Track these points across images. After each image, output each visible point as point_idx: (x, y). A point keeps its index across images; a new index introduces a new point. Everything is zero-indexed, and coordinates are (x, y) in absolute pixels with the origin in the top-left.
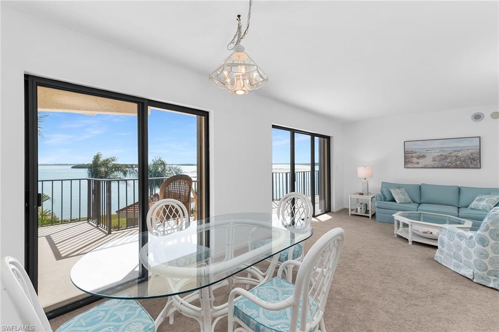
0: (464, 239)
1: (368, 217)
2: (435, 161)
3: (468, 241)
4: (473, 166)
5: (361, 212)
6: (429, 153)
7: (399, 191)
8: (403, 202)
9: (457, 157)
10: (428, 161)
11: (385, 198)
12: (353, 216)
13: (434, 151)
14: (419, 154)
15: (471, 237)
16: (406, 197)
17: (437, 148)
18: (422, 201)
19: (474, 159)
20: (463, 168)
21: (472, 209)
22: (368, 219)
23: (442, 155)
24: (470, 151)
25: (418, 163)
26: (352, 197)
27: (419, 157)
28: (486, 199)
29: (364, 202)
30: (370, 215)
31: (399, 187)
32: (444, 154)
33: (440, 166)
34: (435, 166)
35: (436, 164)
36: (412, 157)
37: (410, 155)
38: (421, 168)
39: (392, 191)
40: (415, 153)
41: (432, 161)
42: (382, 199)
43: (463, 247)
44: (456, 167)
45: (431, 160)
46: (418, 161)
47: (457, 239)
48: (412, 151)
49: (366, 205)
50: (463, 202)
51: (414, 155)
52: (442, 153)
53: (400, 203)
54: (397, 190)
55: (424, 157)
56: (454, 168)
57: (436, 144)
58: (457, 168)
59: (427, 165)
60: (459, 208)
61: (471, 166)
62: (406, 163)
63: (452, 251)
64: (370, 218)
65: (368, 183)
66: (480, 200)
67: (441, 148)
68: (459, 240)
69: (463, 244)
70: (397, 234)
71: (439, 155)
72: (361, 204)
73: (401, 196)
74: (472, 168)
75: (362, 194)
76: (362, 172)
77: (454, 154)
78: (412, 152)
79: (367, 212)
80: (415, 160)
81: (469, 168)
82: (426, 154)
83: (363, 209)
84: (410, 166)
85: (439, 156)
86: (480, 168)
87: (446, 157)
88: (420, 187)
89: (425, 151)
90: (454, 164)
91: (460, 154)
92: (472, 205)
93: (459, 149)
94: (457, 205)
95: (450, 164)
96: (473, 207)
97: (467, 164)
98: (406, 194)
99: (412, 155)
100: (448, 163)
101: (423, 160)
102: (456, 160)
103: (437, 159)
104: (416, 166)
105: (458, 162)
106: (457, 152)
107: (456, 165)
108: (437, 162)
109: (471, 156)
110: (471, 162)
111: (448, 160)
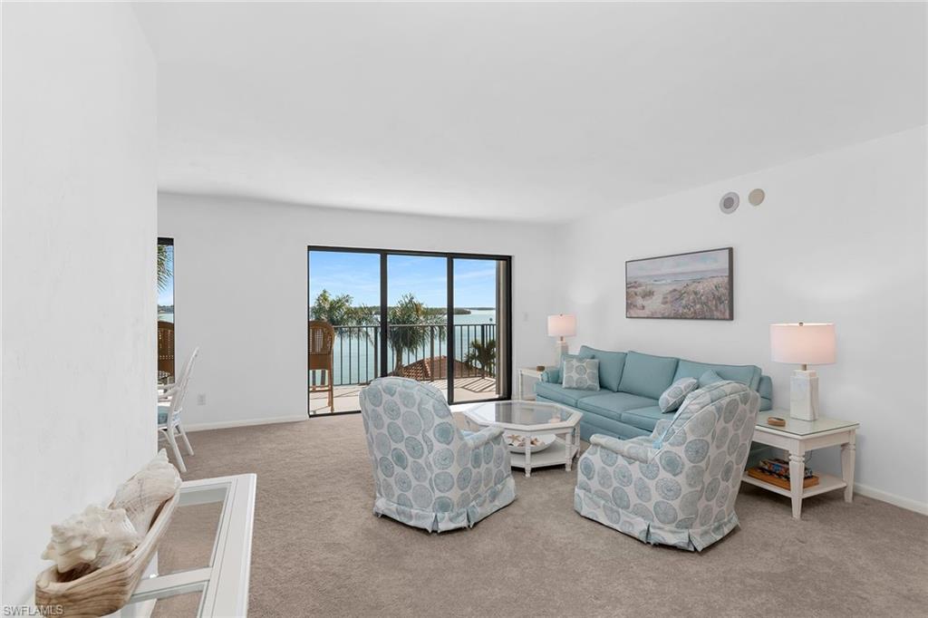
2: (666, 303)
8: (574, 385)
9: (696, 293)
10: (654, 304)
13: (664, 282)
14: (644, 288)
17: (668, 275)
20: (704, 319)
23: (675, 290)
24: (715, 281)
25: (644, 308)
27: (645, 296)
32: (679, 289)
33: (672, 316)
34: (666, 314)
35: (668, 309)
36: (636, 294)
37: (633, 289)
38: (647, 318)
40: (640, 285)
41: (663, 303)
43: (634, 477)
44: (695, 317)
45: (661, 300)
46: (644, 303)
48: (636, 282)
51: (639, 290)
52: (674, 287)
53: (566, 388)
55: (651, 294)
56: (692, 318)
57: (667, 267)
58: (697, 319)
59: (655, 313)
61: (717, 314)
62: (629, 306)
63: (610, 486)
67: (675, 274)
69: (635, 470)
71: (671, 289)
73: (575, 373)
74: (718, 319)
77: (691, 288)
78: (635, 285)
80: (640, 301)
81: (712, 319)
82: (655, 289)
84: (633, 313)
85: (671, 292)
86: (732, 319)
87: (681, 295)
89: (652, 282)
90: (692, 309)
91: (700, 288)
93: (699, 277)
95: (686, 310)
97: (711, 310)
99: (636, 290)
100: (684, 307)
101: (649, 302)
102: (694, 302)
103: (668, 300)
104: (641, 313)
105: (698, 306)
106: (695, 284)
107: (695, 313)
108: (669, 305)
109: (716, 293)
110: (716, 306)
111: (684, 302)
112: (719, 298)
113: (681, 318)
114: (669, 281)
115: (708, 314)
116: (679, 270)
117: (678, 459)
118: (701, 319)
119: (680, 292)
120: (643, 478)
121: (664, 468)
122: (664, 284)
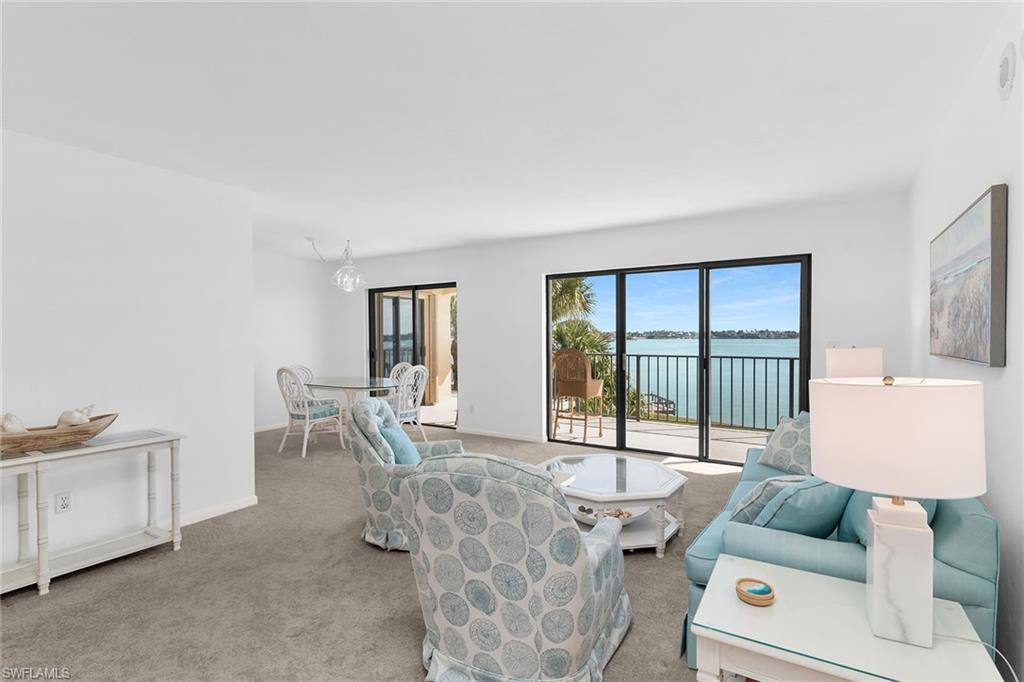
2: (950, 324)
13: (949, 279)
23: (955, 298)
34: (949, 349)
35: (951, 338)
37: (933, 297)
38: (940, 356)
40: (936, 289)
44: (967, 355)
48: (935, 284)
56: (965, 358)
58: (969, 361)
59: (944, 346)
84: (933, 345)
85: (953, 300)
89: (943, 281)
90: (965, 338)
91: (970, 290)
95: (961, 340)
99: (935, 299)
117: (487, 589)
120: (453, 626)
121: (474, 605)
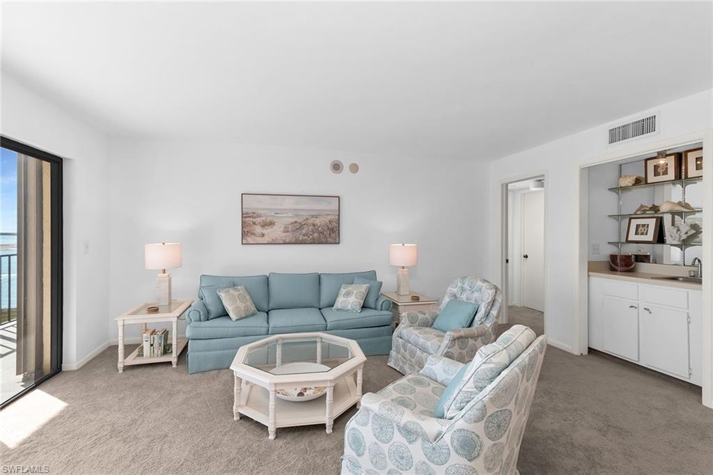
0: (420, 441)
1: (170, 363)
2: (287, 232)
3: (428, 445)
4: (332, 241)
5: (152, 354)
6: (278, 217)
7: (236, 293)
8: (243, 315)
9: (314, 225)
10: (276, 232)
11: (208, 312)
12: (129, 372)
13: (285, 215)
14: (264, 218)
15: (439, 436)
16: (248, 303)
17: (291, 210)
18: (271, 305)
19: (332, 230)
20: (321, 243)
21: (338, 310)
22: (169, 368)
23: (296, 222)
24: (329, 217)
25: (263, 235)
26: (126, 323)
27: (264, 225)
28: (355, 292)
29: (160, 329)
30: (173, 358)
31: (234, 285)
32: (299, 221)
33: (293, 241)
34: (288, 241)
35: (289, 237)
36: (254, 223)
37: (251, 219)
38: (268, 244)
39: (223, 295)
40: (259, 216)
41: (284, 232)
42: (202, 318)
43: (415, 461)
44: (313, 242)
45: (282, 230)
46: (264, 232)
47: (398, 438)
48: (254, 213)
49: (166, 334)
50: (325, 299)
51: (258, 220)
52: (295, 219)
54: (231, 291)
55: (271, 224)
57: (288, 203)
58: (315, 244)
59: (277, 239)
60: (320, 309)
61: (330, 240)
62: (244, 234)
63: (385, 467)
64: (174, 366)
65: (170, 281)
66: (348, 294)
67: (295, 210)
68: (405, 441)
69: (417, 451)
70: (241, 414)
71: (293, 221)
72: (154, 332)
73: (239, 303)
74: (331, 243)
75: (155, 310)
76: (156, 256)
77: (310, 221)
78: (254, 215)
79: (167, 350)
80: (258, 230)
81: (327, 243)
82: (275, 220)
83: (156, 345)
84: (250, 240)
85: (292, 223)
86: (339, 243)
87: (302, 226)
88: (267, 281)
89: (273, 214)
90: (311, 237)
91: (318, 221)
92: (338, 305)
94: (317, 305)
95: (306, 237)
96: (339, 307)
97: (326, 237)
98: (248, 297)
99: (254, 220)
100: (304, 235)
101: (270, 230)
102: (313, 231)
103: (289, 229)
104: (260, 240)
105: (316, 235)
106: (314, 218)
107: (314, 240)
108: (290, 234)
109: (330, 226)
110: (330, 234)
111: (304, 231)
112: (332, 229)
113: (301, 243)
114: (290, 215)
115: (324, 240)
116: (300, 207)
118: (319, 243)
119: (300, 223)
122: (285, 217)
